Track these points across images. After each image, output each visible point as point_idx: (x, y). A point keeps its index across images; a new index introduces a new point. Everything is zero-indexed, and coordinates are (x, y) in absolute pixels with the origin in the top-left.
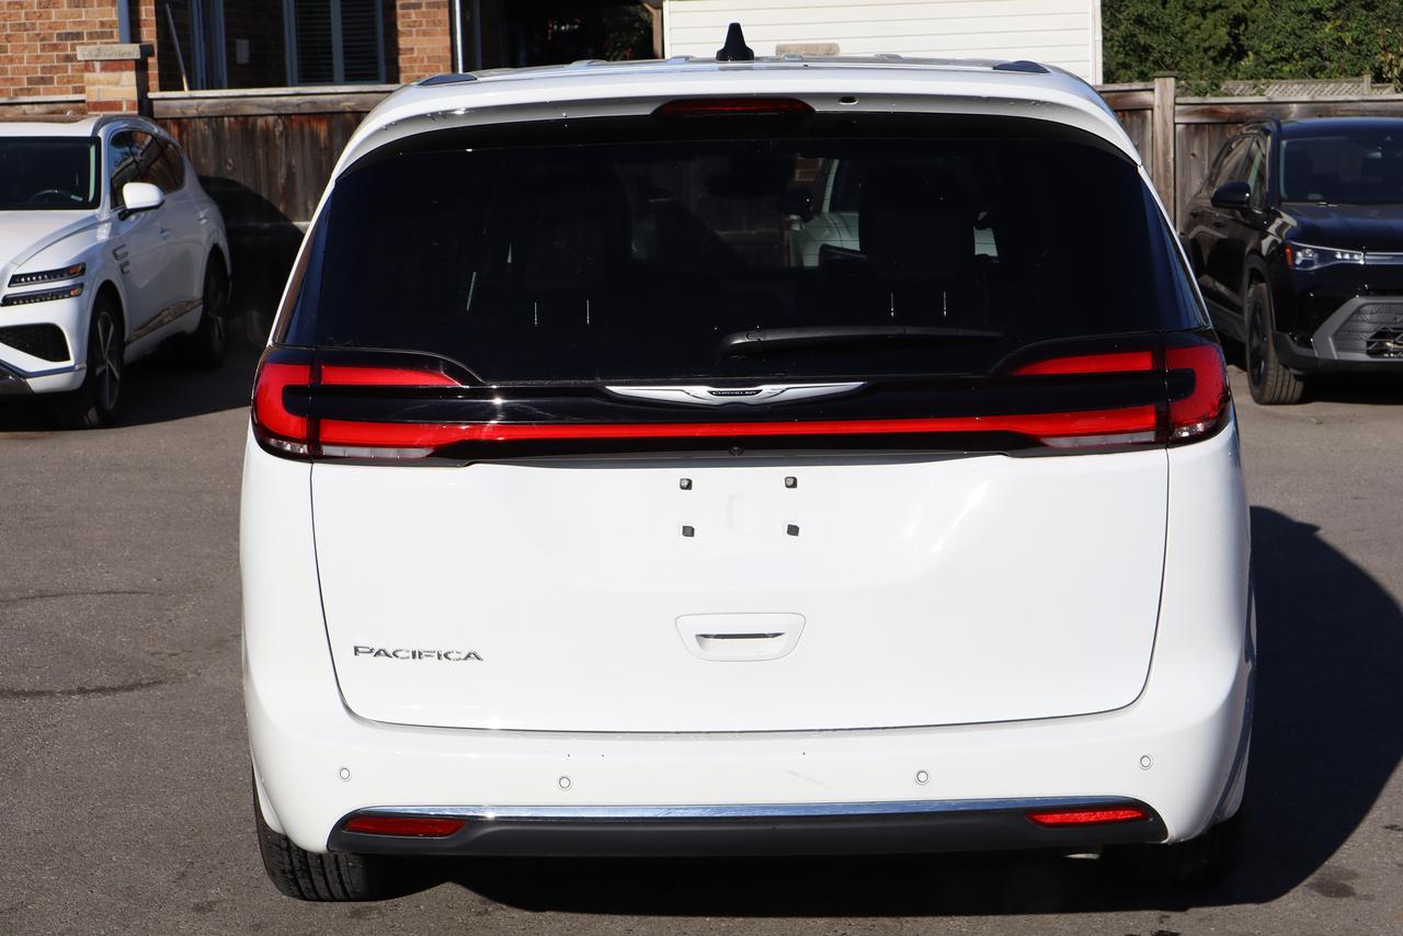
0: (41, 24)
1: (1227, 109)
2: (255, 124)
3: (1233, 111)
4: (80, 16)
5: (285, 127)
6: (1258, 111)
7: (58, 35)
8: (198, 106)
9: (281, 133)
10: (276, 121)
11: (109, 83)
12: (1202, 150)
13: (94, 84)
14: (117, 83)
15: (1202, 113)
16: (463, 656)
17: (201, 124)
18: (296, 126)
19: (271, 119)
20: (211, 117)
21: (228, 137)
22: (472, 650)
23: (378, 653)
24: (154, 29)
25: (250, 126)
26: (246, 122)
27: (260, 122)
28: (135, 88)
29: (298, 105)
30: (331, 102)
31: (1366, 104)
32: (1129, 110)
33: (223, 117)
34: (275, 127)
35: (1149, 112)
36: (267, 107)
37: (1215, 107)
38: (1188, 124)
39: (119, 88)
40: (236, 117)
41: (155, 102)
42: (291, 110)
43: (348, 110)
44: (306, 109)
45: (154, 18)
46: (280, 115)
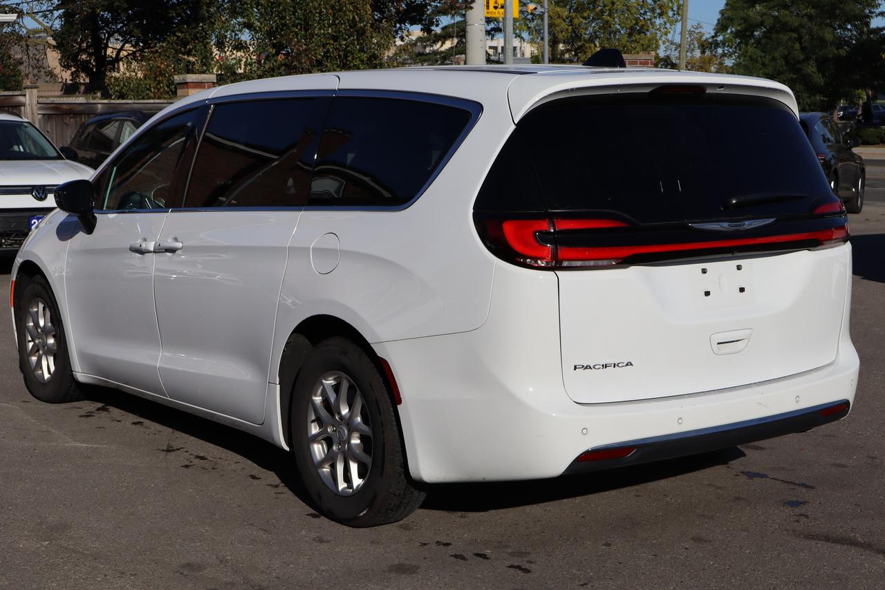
1: (65, 107)
3: (68, 108)
6: (81, 108)
12: (52, 129)
15: (52, 108)
16: (625, 364)
22: (629, 361)
23: (586, 368)
31: (135, 105)
32: (12, 106)
35: (23, 108)
37: (58, 105)
38: (44, 115)
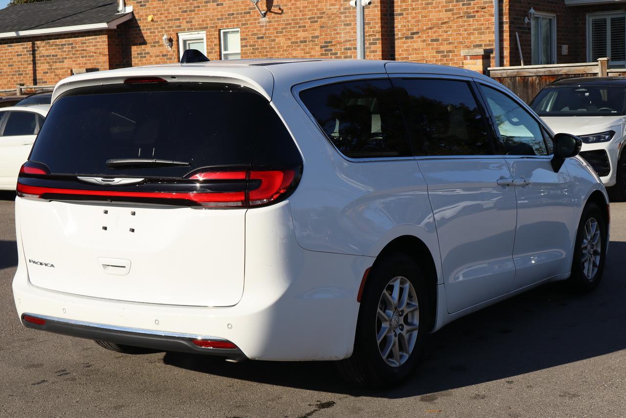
0: (468, 41)
2: (528, 80)
4: (482, 38)
5: (540, 81)
7: (474, 45)
8: (507, 72)
9: (538, 83)
10: (536, 79)
11: (473, 64)
13: (467, 65)
14: (475, 64)
17: (508, 80)
18: (543, 80)
19: (534, 78)
20: (511, 77)
21: (517, 85)
24: (508, 42)
25: (526, 81)
26: (525, 79)
27: (530, 79)
28: (482, 66)
29: (544, 72)
30: (557, 71)
33: (516, 77)
34: (535, 81)
36: (532, 73)
39: (476, 66)
40: (521, 77)
41: (491, 71)
42: (541, 74)
43: (564, 74)
44: (547, 74)
45: (508, 38)
46: (537, 76)
